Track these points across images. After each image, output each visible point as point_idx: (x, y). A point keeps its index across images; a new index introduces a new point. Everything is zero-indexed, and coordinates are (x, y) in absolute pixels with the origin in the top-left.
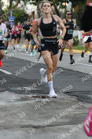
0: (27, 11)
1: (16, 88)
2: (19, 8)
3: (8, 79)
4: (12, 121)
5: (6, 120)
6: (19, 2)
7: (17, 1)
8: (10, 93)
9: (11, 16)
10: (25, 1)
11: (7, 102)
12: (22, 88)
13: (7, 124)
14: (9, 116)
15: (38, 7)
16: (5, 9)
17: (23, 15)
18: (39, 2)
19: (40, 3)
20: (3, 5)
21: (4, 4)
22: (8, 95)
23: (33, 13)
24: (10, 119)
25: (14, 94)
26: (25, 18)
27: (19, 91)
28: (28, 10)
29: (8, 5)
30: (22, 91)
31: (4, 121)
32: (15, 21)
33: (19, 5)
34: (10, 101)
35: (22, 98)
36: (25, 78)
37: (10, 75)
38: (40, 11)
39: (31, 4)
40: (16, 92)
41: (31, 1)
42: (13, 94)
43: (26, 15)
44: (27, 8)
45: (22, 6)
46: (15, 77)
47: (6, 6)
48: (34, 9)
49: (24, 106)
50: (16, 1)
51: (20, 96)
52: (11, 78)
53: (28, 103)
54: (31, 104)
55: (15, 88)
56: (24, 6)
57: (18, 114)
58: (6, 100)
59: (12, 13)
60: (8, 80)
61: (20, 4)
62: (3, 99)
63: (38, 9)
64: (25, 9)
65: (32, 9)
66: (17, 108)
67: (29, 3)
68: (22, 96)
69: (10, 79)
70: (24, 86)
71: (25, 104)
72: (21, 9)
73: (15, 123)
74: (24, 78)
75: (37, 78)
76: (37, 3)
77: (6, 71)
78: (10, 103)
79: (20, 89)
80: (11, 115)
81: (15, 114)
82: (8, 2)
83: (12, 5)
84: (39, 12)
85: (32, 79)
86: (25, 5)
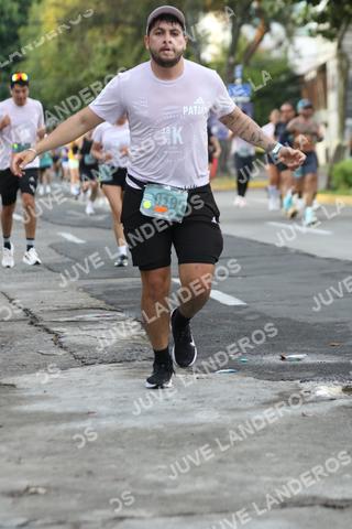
0: (297, 62)
1: (259, 357)
2: (269, 52)
3: (229, 321)
4: (242, 484)
5: (223, 480)
6: (267, 29)
7: (261, 26)
8: (237, 378)
9: (238, 81)
10: (290, 26)
11: (226, 409)
12: (283, 358)
13: (226, 494)
14: (233, 465)
15: (340, 47)
16: (215, 56)
17: (283, 78)
18: (343, 27)
19: (346, 30)
20: (207, 43)
21: (210, 39)
22: (230, 382)
23: (323, 69)
24: (235, 475)
25: (252, 379)
26: (292, 89)
27: (269, 367)
28: (300, 57)
29: (223, 42)
30: (282, 368)
31: (212, 483)
32: (252, 101)
33: (268, 42)
34: (235, 406)
35: (280, 394)
36: (293, 317)
37: (236, 306)
38: (348, 62)
39: (312, 34)
40: (261, 372)
41: (313, 25)
42: (248, 379)
43: (296, 79)
44: (297, 52)
45: (280, 44)
46: (257, 316)
47: (217, 45)
48: (325, 53)
49: (289, 426)
50: (255, 26)
51: (276, 389)
52: (240, 318)
53: (304, 415)
54: (315, 418)
55: (254, 358)
56: (286, 43)
57: (268, 455)
58: (223, 402)
59: (243, 71)
60: (229, 325)
61: (272, 36)
62: (209, 398)
63: (341, 54)
64: (291, 54)
65: (316, 56)
66: (264, 434)
67: (303, 31)
68: (284, 386)
69: (235, 322)
70: (289, 348)
71: (293, 416)
72: (276, 54)
73: (255, 489)
74: (288, 320)
75: (338, 320)
76: (335, 29)
77: (220, 293)
78: (236, 416)
79: (274, 359)
80: (239, 459)
81: (255, 456)
82: (225, 29)
83: (241, 40)
84: (345, 64)
85: (321, 320)
86: (291, 42)
